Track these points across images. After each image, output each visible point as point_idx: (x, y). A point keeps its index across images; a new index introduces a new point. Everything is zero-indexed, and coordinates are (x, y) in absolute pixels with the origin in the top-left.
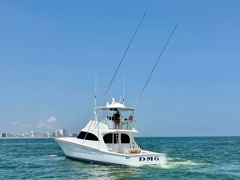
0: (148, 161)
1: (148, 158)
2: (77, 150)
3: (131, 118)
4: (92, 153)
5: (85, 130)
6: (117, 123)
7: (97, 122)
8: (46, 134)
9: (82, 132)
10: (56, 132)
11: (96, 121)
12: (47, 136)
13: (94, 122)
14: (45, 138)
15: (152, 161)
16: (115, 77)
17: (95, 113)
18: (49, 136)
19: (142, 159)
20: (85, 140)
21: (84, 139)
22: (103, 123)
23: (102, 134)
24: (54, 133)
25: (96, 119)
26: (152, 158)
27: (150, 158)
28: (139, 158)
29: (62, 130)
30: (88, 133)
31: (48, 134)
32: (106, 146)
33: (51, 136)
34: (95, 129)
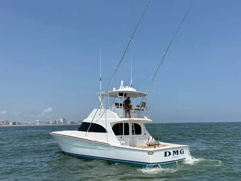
0: (173, 156)
1: (173, 151)
2: (78, 144)
3: (144, 104)
4: (99, 147)
5: (88, 120)
6: (127, 111)
7: (103, 110)
8: (49, 122)
9: (84, 123)
10: (57, 121)
11: (102, 108)
12: (50, 124)
13: (99, 110)
14: (49, 125)
15: (178, 155)
16: (127, 51)
17: (100, 100)
18: (51, 124)
19: (168, 154)
20: (88, 133)
21: (86, 131)
22: (111, 111)
23: (111, 124)
24: (56, 122)
25: (102, 107)
26: (177, 151)
27: (176, 151)
28: (164, 153)
29: (62, 119)
30: (92, 123)
31: (50, 122)
32: (116, 138)
33: (53, 123)
34: (101, 119)
